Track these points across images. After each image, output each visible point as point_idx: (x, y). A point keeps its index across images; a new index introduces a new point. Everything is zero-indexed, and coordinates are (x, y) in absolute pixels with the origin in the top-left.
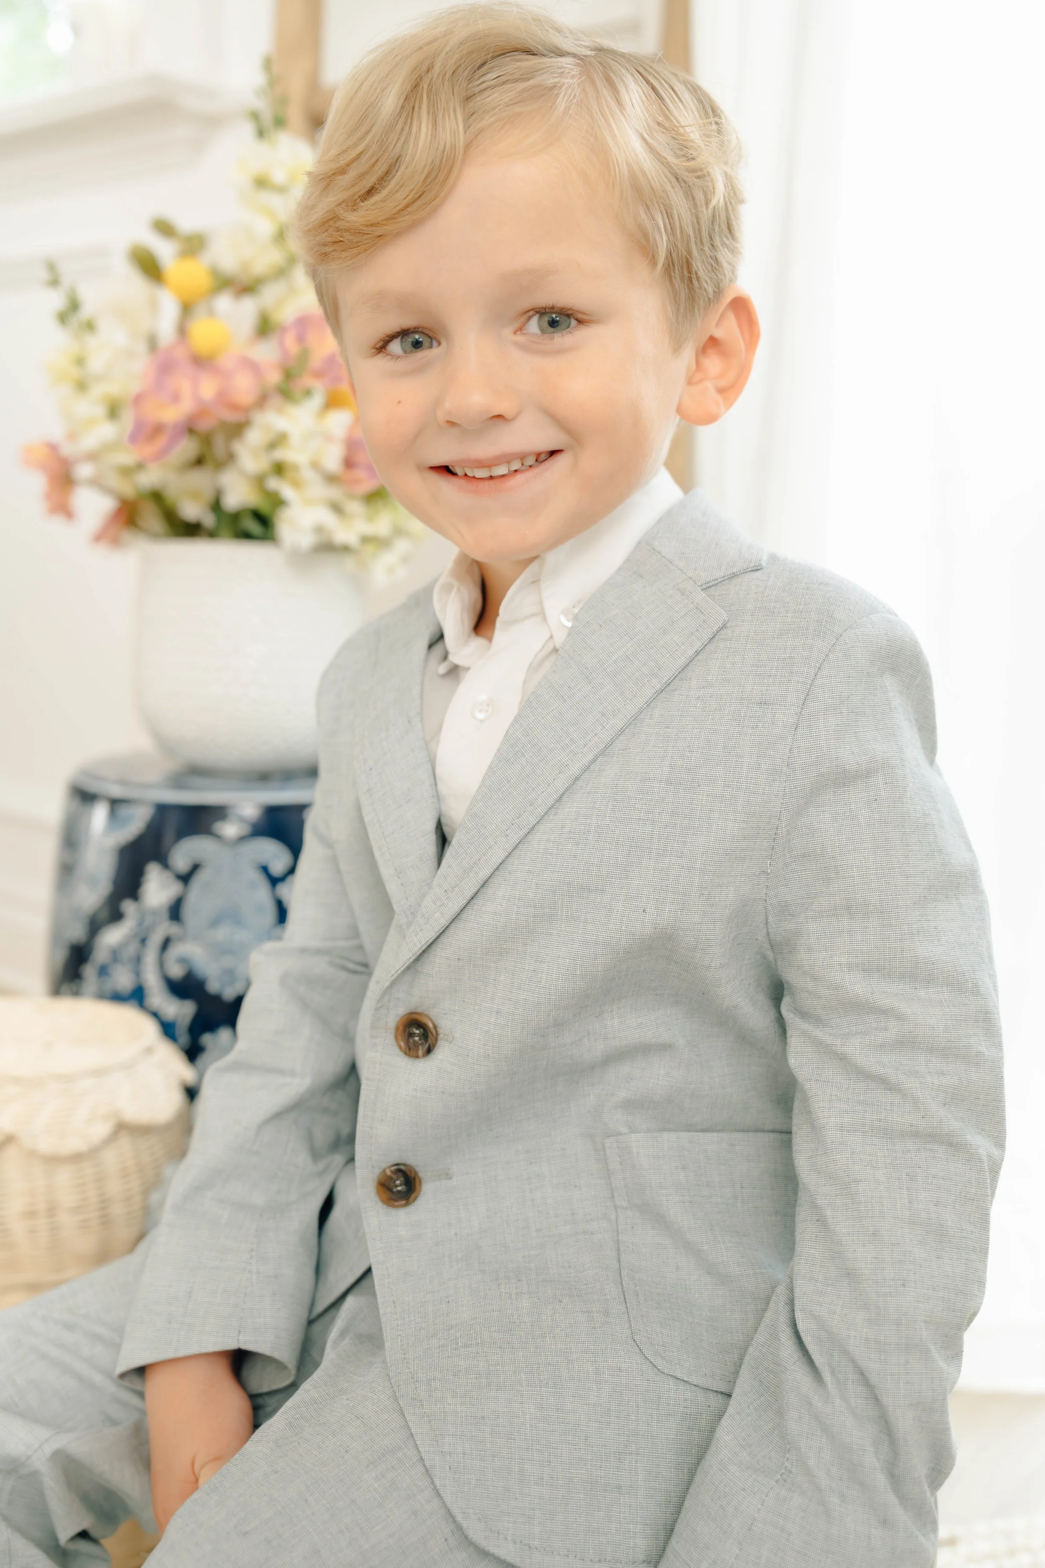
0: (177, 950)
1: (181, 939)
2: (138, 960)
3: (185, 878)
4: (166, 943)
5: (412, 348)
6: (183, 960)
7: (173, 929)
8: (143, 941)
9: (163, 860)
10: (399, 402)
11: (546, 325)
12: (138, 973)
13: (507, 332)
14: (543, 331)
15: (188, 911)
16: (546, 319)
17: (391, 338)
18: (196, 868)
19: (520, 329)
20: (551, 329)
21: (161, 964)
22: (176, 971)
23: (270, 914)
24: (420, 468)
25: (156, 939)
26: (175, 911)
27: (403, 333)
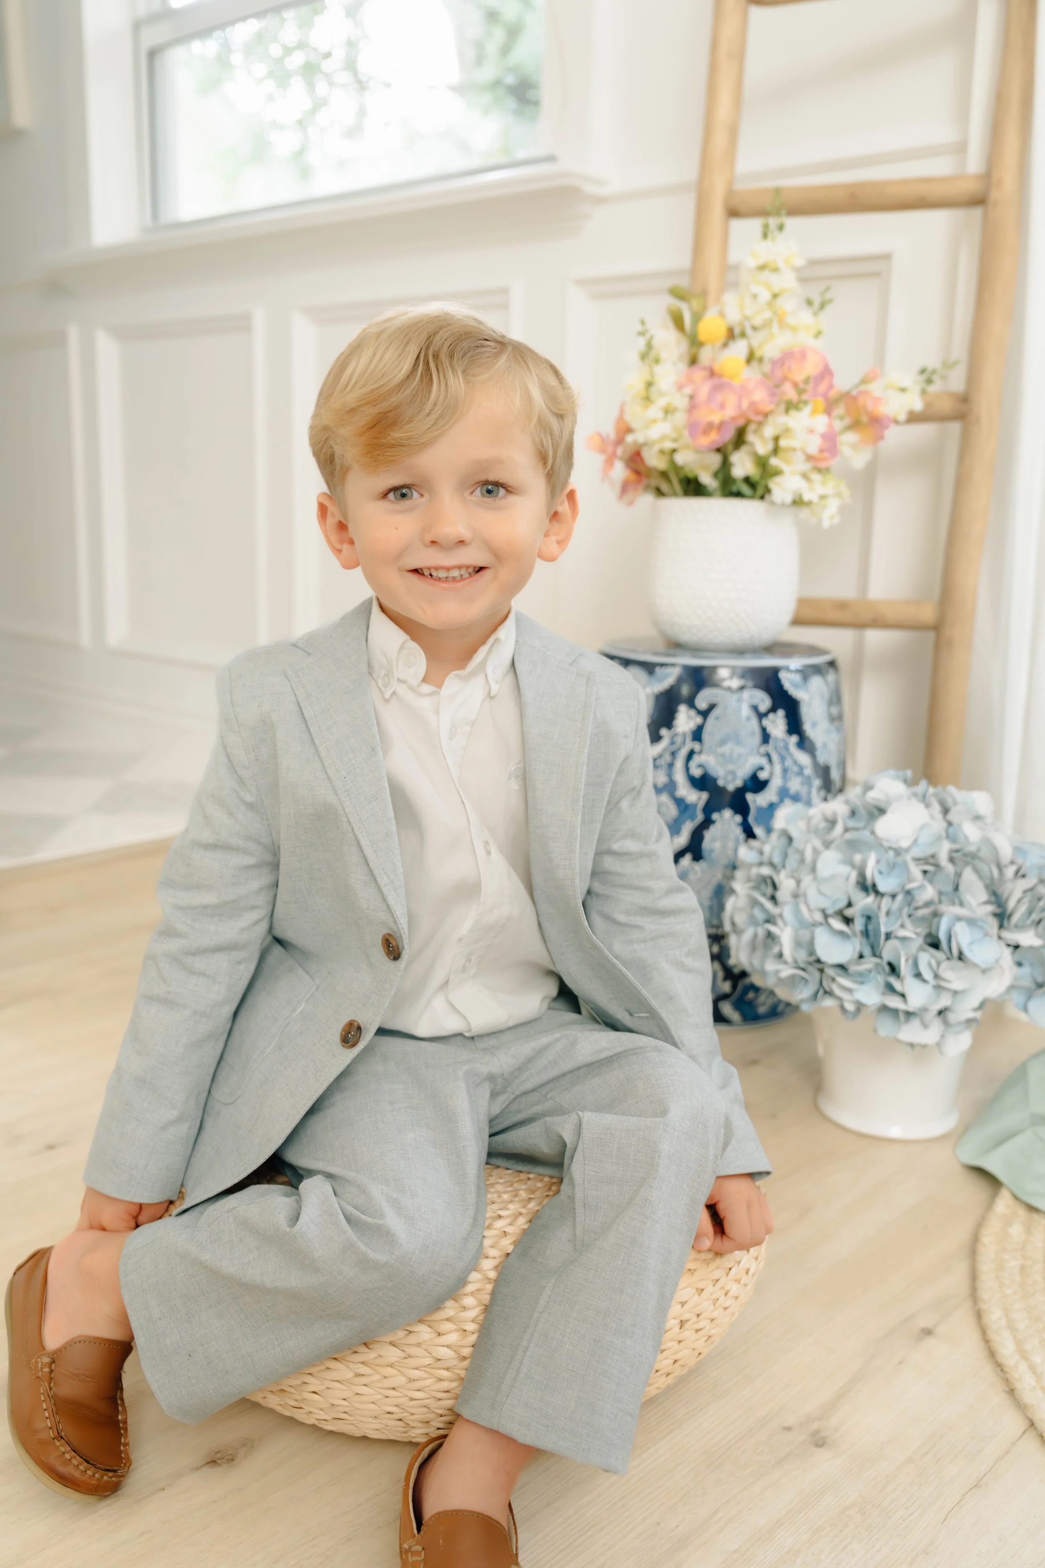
0: (696, 760)
1: (700, 752)
2: (671, 765)
3: (705, 714)
4: (691, 754)
5: (401, 497)
6: (700, 766)
7: (697, 746)
8: (673, 754)
9: (691, 702)
10: (397, 528)
11: (485, 492)
12: (670, 775)
13: (467, 493)
14: (483, 495)
15: (705, 736)
16: (485, 488)
17: (391, 490)
18: (712, 707)
19: (472, 493)
20: (488, 495)
21: (687, 769)
22: (697, 773)
23: (757, 738)
24: (400, 570)
25: (684, 752)
26: (697, 735)
27: (395, 489)
